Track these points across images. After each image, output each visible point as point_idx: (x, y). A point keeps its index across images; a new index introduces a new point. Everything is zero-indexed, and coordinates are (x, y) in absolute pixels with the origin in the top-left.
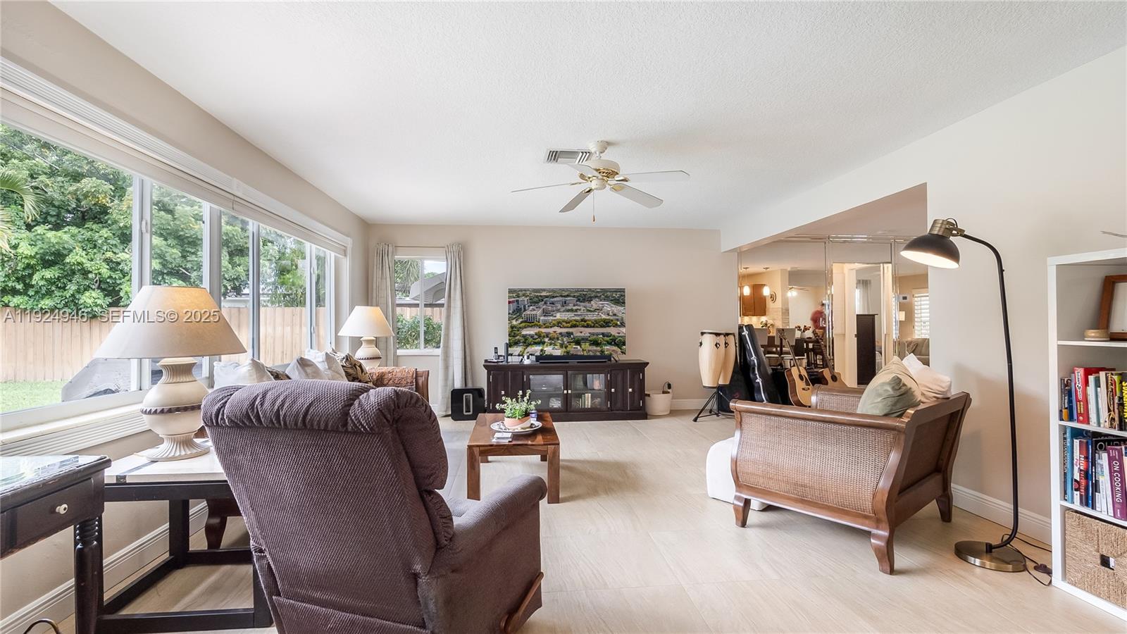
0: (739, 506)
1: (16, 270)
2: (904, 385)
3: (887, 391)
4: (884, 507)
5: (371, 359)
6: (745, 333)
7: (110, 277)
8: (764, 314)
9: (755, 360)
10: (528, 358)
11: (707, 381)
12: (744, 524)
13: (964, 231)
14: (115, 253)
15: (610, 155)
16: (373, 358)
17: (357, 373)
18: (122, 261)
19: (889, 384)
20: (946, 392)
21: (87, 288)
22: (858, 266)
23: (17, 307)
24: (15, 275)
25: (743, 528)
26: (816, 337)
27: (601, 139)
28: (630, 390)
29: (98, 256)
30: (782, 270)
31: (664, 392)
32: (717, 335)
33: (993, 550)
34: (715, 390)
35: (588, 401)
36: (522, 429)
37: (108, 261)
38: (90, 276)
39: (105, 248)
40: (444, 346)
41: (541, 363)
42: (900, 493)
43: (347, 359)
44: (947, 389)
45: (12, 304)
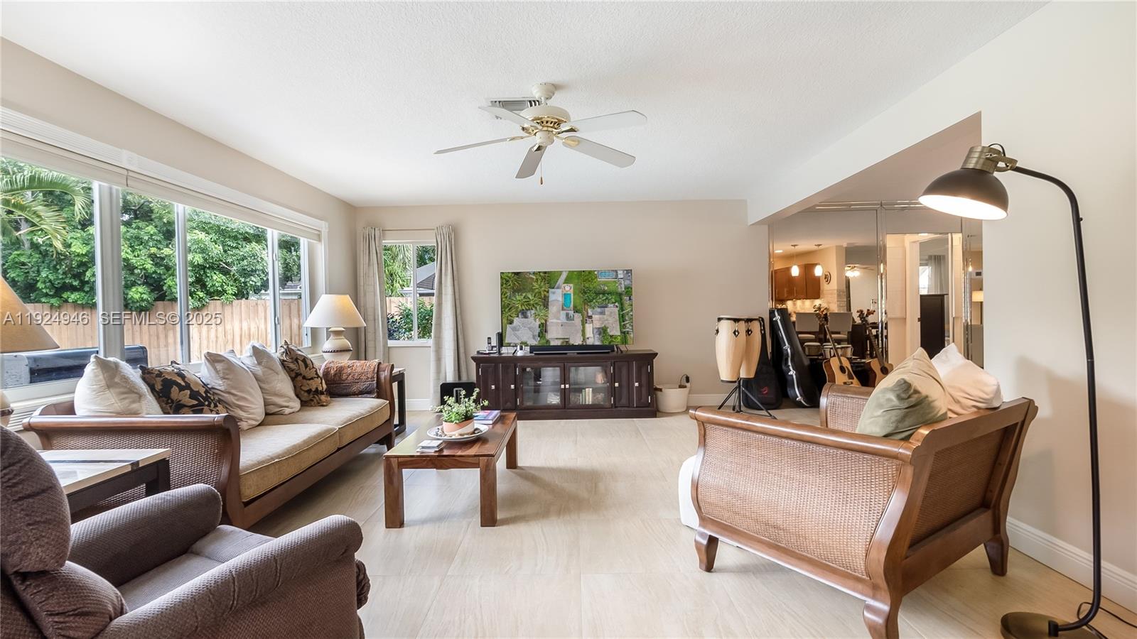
0: (701, 544)
1: (72, 267)
2: (916, 392)
3: (889, 400)
4: (881, 570)
5: (337, 351)
6: (778, 318)
7: (155, 272)
8: (818, 297)
9: (789, 351)
10: (521, 349)
11: (725, 374)
12: (709, 567)
13: (1016, 161)
14: (159, 249)
15: (558, 101)
16: (341, 351)
17: (299, 369)
18: (166, 256)
19: (892, 390)
20: (991, 400)
21: (134, 284)
22: (924, 236)
23: (75, 302)
24: (72, 273)
25: (707, 573)
26: (862, 321)
27: (545, 81)
28: (637, 384)
29: (144, 252)
30: (837, 246)
31: (681, 387)
32: (736, 320)
33: (1060, 633)
34: (736, 384)
35: (588, 397)
36: (461, 435)
37: (153, 256)
38: (136, 271)
39: (151, 244)
40: (435, 337)
41: (535, 354)
42: (911, 546)
43: (287, 353)
44: (992, 395)
45: (70, 300)
